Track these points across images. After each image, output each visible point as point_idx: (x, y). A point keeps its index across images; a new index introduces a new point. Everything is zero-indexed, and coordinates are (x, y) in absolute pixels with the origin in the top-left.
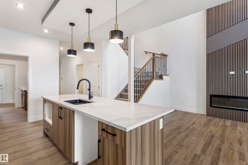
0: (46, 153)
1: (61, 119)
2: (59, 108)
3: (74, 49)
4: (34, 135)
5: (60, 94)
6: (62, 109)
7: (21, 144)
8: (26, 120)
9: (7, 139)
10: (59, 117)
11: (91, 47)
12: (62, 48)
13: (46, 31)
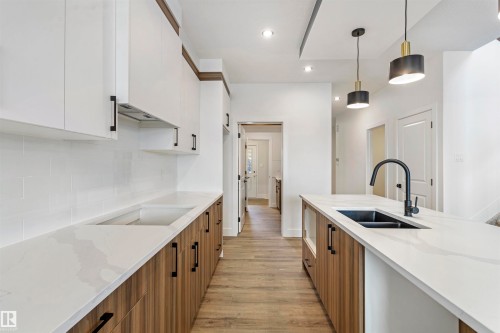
0: (305, 314)
1: (333, 252)
2: (330, 226)
3: (362, 89)
4: (287, 264)
5: (334, 192)
6: (333, 229)
7: (269, 275)
8: (279, 232)
9: (252, 258)
10: (329, 248)
11: (413, 65)
12: (337, 99)
13: (308, 69)
